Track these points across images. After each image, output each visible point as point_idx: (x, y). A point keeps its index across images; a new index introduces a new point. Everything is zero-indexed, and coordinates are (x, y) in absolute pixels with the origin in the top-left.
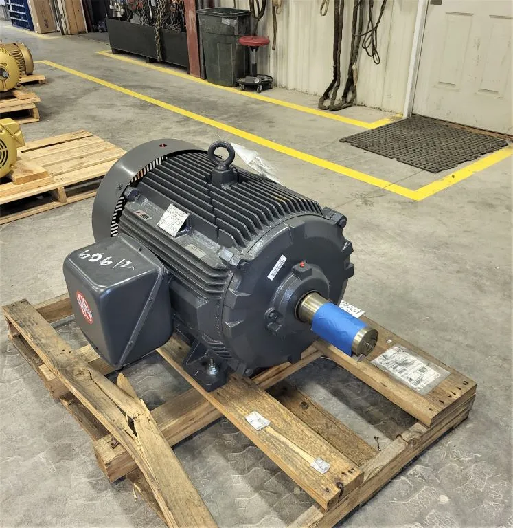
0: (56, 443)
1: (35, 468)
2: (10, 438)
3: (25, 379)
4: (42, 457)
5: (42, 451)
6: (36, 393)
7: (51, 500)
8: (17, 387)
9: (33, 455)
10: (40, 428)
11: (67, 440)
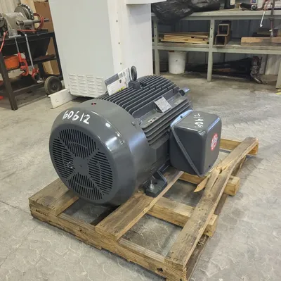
0: (236, 218)
1: (252, 218)
2: (248, 237)
3: (210, 258)
4: (245, 219)
5: (243, 221)
6: (215, 246)
7: (258, 205)
8: (218, 257)
9: (248, 222)
10: (233, 229)
11: (232, 215)
